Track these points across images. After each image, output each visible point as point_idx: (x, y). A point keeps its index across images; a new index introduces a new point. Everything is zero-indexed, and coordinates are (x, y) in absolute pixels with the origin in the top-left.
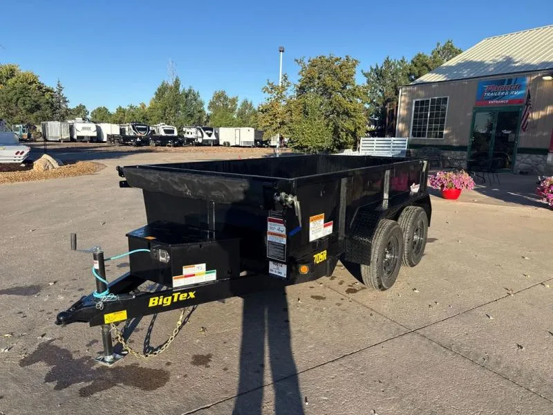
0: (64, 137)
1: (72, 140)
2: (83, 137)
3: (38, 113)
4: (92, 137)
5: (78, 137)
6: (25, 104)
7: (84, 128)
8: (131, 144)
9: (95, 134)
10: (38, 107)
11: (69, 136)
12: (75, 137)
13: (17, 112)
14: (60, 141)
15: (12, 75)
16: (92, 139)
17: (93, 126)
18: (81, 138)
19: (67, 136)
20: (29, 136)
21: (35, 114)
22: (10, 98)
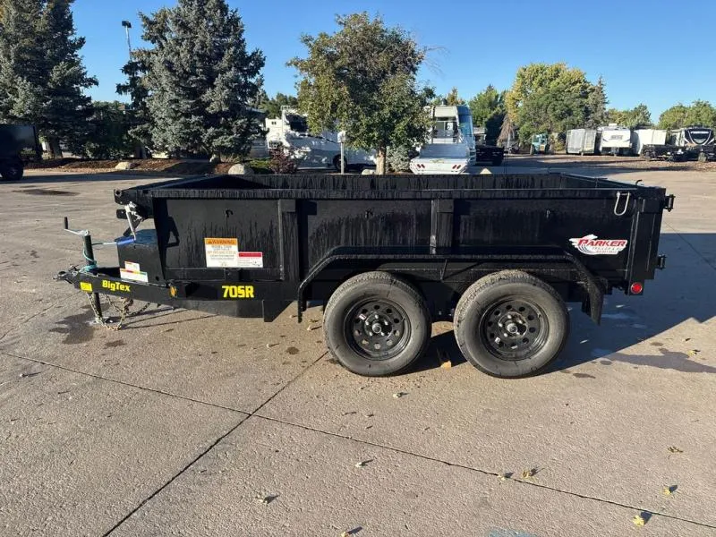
0: (587, 149)
1: (597, 152)
2: (609, 149)
3: (568, 119)
4: (621, 149)
5: (603, 148)
6: (554, 110)
7: (613, 137)
8: (666, 158)
9: (627, 145)
10: (570, 112)
11: (593, 148)
12: (601, 149)
13: (545, 120)
14: (580, 154)
15: (556, 76)
16: (621, 152)
17: (627, 134)
18: (607, 150)
19: (590, 147)
20: (547, 147)
21: (564, 121)
22: (541, 103)
